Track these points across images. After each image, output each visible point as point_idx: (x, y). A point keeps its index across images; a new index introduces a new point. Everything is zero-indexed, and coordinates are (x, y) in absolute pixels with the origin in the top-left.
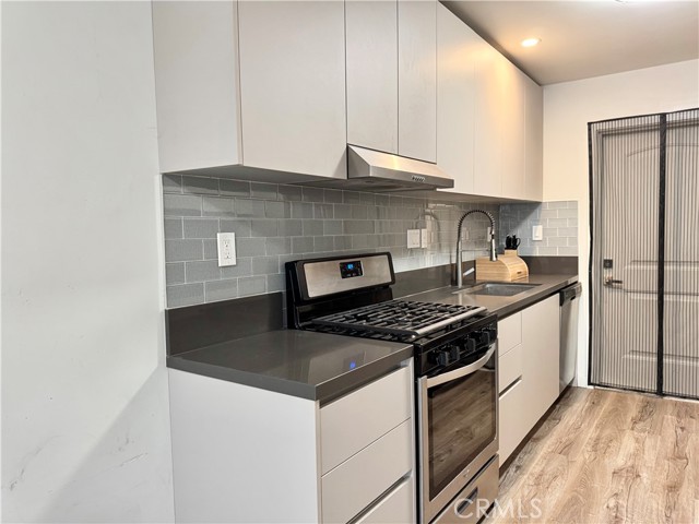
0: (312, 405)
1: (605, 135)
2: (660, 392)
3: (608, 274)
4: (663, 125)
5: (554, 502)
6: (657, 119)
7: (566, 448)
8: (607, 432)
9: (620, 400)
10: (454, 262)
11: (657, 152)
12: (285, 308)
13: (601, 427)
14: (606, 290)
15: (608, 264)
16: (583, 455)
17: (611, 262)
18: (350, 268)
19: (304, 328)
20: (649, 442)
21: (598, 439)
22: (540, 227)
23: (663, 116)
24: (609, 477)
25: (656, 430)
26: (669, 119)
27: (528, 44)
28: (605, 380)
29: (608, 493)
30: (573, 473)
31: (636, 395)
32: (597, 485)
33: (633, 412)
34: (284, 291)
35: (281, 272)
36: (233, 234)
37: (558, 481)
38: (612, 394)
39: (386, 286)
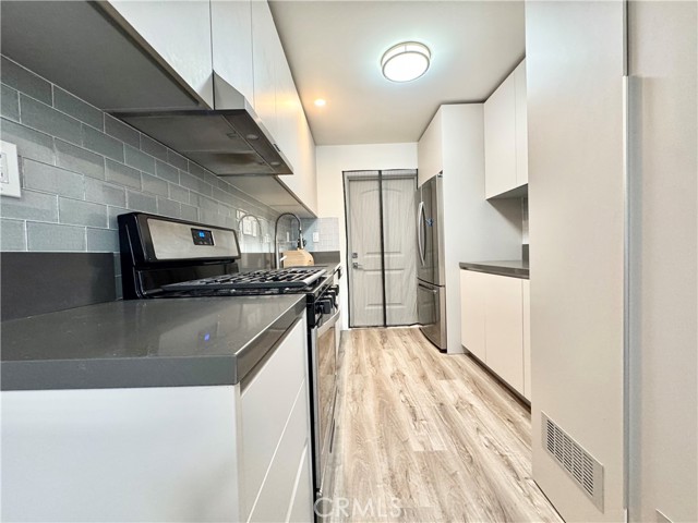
0: (229, 391)
1: (351, 180)
2: (385, 326)
3: (355, 261)
4: (380, 177)
5: (372, 410)
6: (377, 173)
7: (358, 369)
8: (373, 354)
9: (368, 333)
10: (273, 251)
11: (377, 193)
12: (119, 275)
13: (368, 351)
14: (354, 271)
15: (355, 255)
16: (369, 371)
17: (356, 254)
18: (202, 236)
19: (150, 297)
20: (396, 354)
21: (371, 359)
22: (317, 234)
23: (380, 171)
24: (390, 380)
25: (394, 347)
26: (383, 173)
27: (319, 103)
28: (356, 325)
29: (397, 392)
30: (371, 385)
31: (374, 329)
32: (388, 388)
33: (378, 339)
34: (116, 252)
35: (110, 226)
36: (15, 146)
37: (366, 393)
38: (362, 332)
39: (232, 260)
